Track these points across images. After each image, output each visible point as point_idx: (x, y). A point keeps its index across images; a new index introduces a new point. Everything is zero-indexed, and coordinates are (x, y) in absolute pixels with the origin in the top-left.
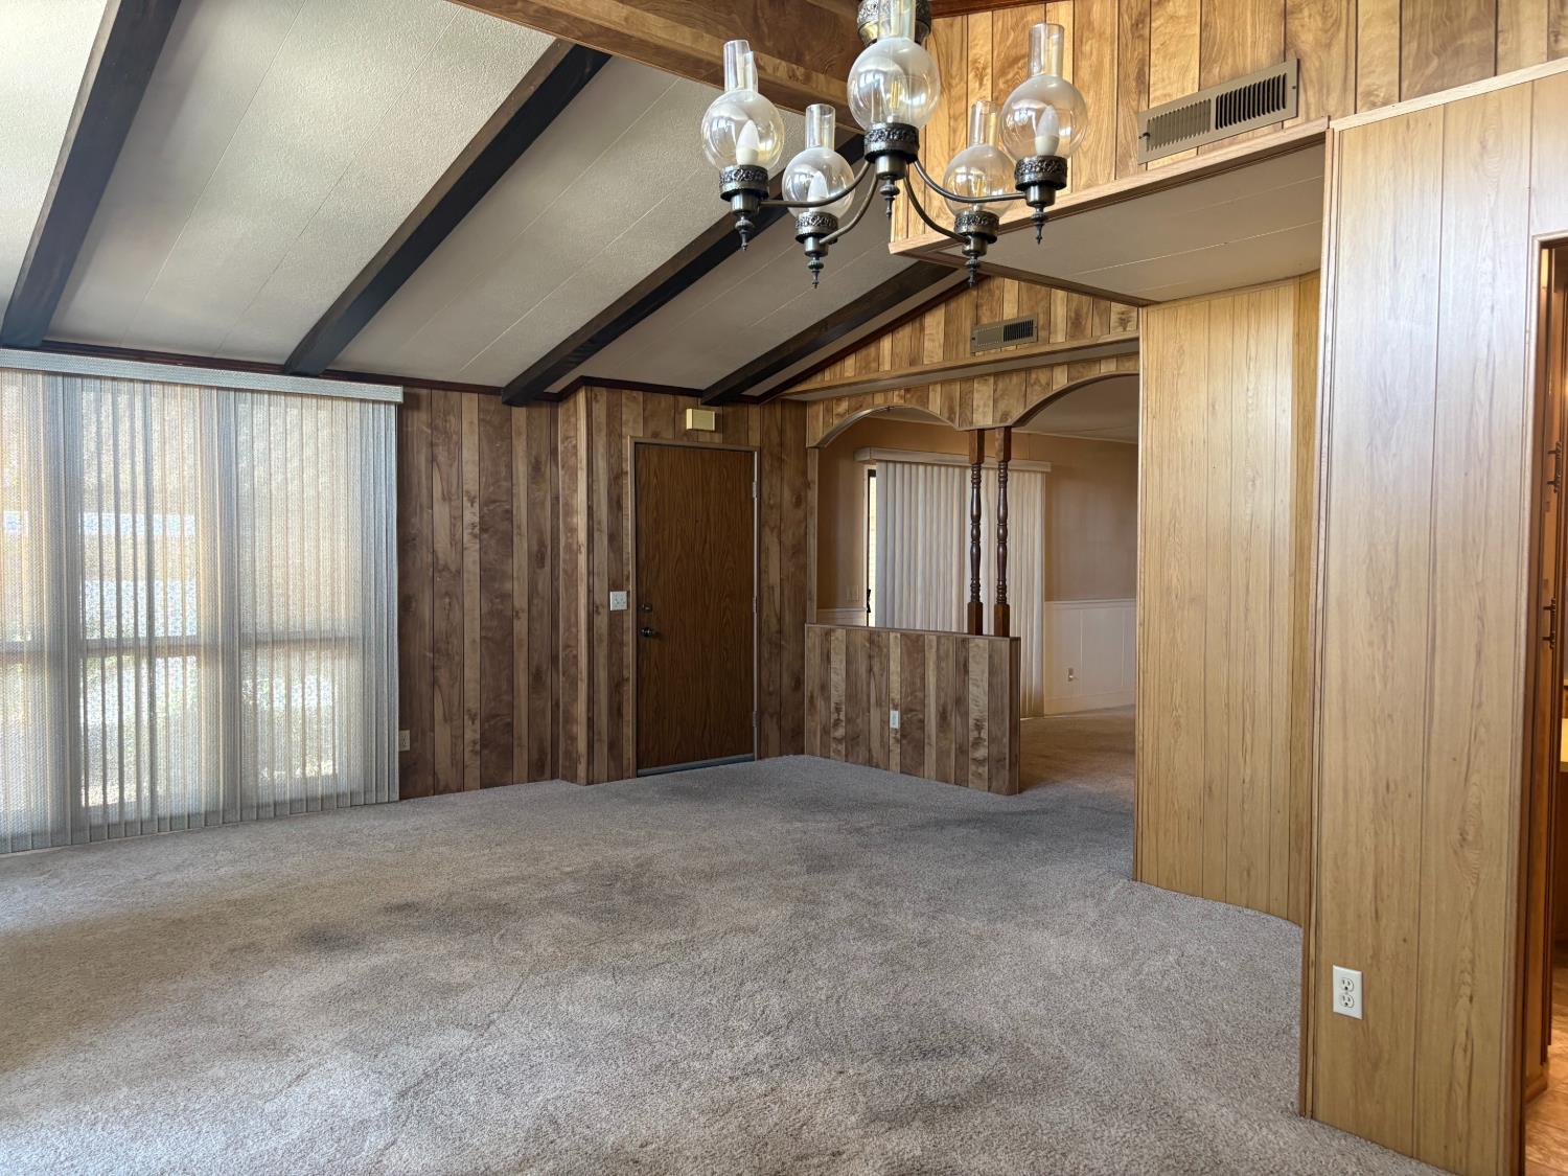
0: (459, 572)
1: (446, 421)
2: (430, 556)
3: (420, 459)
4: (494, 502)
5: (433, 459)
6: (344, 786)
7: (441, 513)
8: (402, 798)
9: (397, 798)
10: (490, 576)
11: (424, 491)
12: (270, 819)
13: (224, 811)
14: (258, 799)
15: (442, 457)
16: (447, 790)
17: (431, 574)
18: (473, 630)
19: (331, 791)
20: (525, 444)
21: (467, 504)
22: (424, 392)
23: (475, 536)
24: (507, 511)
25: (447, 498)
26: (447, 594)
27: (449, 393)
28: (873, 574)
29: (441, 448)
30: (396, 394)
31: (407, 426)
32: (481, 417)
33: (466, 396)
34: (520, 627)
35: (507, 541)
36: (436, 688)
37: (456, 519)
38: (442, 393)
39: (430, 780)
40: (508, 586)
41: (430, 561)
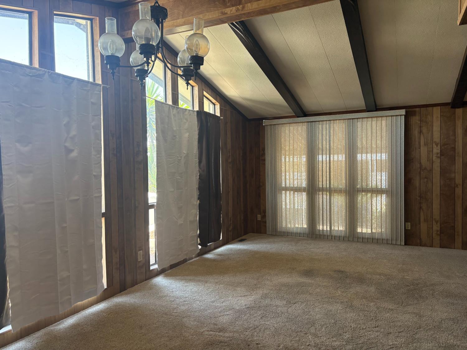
0: (431, 170)
1: (426, 118)
2: (419, 165)
3: (415, 132)
4: (447, 144)
5: (420, 132)
7: (424, 150)
9: (404, 244)
10: (444, 172)
11: (417, 143)
13: (348, 237)
14: (358, 236)
15: (424, 130)
16: (425, 245)
17: (419, 171)
18: (436, 190)
20: (462, 121)
21: (434, 146)
22: (417, 109)
23: (438, 157)
24: (453, 148)
25: (426, 144)
26: (426, 178)
27: (428, 108)
29: (424, 127)
30: (403, 112)
31: (410, 122)
32: (442, 114)
33: (435, 108)
34: (459, 191)
35: (453, 159)
36: (421, 210)
37: (430, 151)
38: (425, 109)
39: (419, 241)
40: (453, 175)
41: (419, 166)
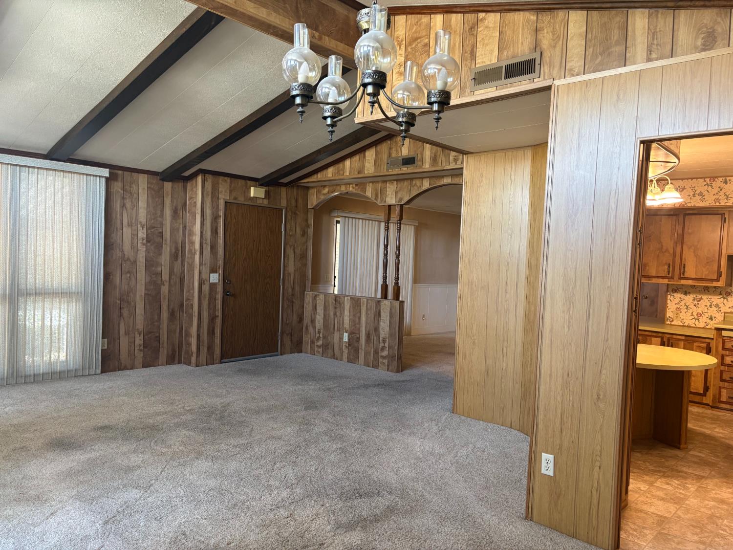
0: (135, 262)
1: (131, 187)
2: (121, 253)
3: (117, 205)
4: (154, 227)
5: (123, 206)
6: (71, 366)
7: (127, 232)
8: (102, 372)
9: (100, 372)
10: (151, 264)
11: (119, 222)
12: (32, 382)
13: (7, 378)
14: (25, 372)
15: (128, 204)
16: (126, 368)
17: (120, 262)
18: (141, 290)
19: (63, 369)
20: (170, 200)
21: (140, 228)
22: (120, 172)
23: (143, 244)
24: (160, 233)
25: (130, 225)
26: (129, 272)
27: (133, 174)
28: (337, 268)
29: (128, 200)
30: (106, 172)
31: (111, 189)
32: (149, 186)
33: (141, 175)
34: (165, 289)
35: (159, 247)
36: (122, 318)
37: (134, 235)
38: (129, 173)
39: (117, 363)
40: (159, 269)
41: (121, 256)
